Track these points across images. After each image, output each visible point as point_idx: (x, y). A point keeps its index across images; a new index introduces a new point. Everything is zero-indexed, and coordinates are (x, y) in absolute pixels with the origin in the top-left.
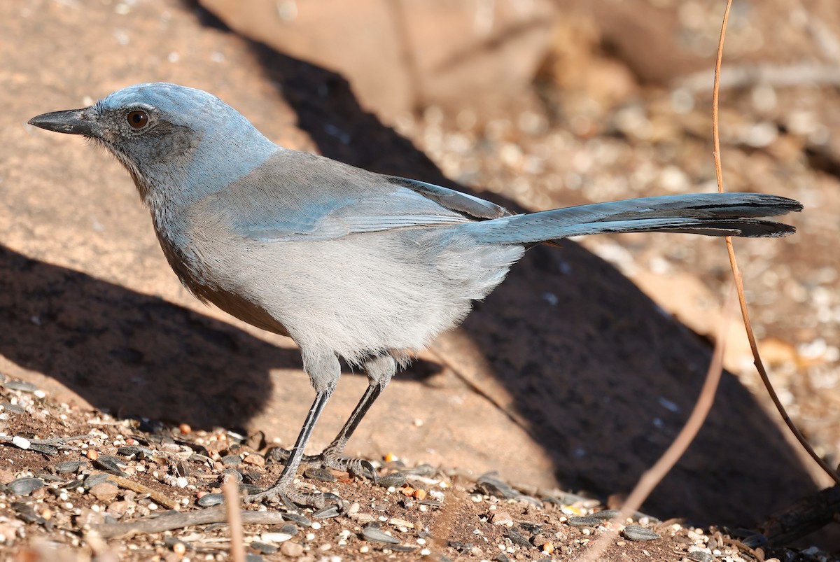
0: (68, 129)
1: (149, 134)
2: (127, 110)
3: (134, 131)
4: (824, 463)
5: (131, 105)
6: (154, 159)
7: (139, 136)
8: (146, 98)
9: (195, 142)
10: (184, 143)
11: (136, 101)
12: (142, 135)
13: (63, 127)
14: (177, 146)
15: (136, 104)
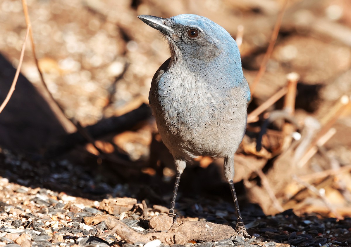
0: (155, 26)
1: (196, 43)
2: (190, 28)
3: (189, 39)
4: (72, 120)
5: (192, 26)
6: (194, 56)
7: (190, 42)
8: (200, 25)
9: (217, 54)
10: (212, 53)
11: (195, 25)
12: (193, 42)
13: (154, 24)
14: (208, 54)
15: (195, 26)
